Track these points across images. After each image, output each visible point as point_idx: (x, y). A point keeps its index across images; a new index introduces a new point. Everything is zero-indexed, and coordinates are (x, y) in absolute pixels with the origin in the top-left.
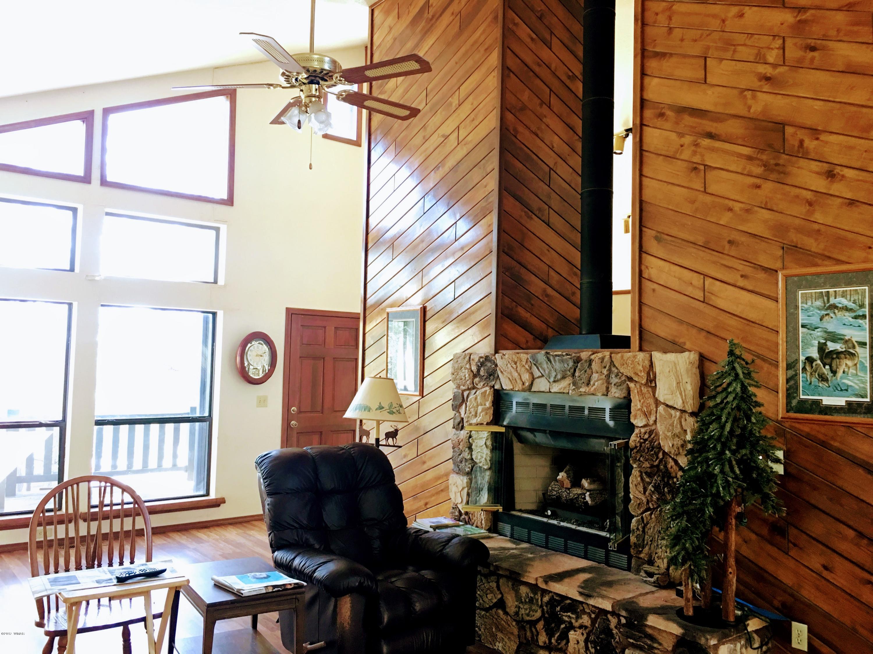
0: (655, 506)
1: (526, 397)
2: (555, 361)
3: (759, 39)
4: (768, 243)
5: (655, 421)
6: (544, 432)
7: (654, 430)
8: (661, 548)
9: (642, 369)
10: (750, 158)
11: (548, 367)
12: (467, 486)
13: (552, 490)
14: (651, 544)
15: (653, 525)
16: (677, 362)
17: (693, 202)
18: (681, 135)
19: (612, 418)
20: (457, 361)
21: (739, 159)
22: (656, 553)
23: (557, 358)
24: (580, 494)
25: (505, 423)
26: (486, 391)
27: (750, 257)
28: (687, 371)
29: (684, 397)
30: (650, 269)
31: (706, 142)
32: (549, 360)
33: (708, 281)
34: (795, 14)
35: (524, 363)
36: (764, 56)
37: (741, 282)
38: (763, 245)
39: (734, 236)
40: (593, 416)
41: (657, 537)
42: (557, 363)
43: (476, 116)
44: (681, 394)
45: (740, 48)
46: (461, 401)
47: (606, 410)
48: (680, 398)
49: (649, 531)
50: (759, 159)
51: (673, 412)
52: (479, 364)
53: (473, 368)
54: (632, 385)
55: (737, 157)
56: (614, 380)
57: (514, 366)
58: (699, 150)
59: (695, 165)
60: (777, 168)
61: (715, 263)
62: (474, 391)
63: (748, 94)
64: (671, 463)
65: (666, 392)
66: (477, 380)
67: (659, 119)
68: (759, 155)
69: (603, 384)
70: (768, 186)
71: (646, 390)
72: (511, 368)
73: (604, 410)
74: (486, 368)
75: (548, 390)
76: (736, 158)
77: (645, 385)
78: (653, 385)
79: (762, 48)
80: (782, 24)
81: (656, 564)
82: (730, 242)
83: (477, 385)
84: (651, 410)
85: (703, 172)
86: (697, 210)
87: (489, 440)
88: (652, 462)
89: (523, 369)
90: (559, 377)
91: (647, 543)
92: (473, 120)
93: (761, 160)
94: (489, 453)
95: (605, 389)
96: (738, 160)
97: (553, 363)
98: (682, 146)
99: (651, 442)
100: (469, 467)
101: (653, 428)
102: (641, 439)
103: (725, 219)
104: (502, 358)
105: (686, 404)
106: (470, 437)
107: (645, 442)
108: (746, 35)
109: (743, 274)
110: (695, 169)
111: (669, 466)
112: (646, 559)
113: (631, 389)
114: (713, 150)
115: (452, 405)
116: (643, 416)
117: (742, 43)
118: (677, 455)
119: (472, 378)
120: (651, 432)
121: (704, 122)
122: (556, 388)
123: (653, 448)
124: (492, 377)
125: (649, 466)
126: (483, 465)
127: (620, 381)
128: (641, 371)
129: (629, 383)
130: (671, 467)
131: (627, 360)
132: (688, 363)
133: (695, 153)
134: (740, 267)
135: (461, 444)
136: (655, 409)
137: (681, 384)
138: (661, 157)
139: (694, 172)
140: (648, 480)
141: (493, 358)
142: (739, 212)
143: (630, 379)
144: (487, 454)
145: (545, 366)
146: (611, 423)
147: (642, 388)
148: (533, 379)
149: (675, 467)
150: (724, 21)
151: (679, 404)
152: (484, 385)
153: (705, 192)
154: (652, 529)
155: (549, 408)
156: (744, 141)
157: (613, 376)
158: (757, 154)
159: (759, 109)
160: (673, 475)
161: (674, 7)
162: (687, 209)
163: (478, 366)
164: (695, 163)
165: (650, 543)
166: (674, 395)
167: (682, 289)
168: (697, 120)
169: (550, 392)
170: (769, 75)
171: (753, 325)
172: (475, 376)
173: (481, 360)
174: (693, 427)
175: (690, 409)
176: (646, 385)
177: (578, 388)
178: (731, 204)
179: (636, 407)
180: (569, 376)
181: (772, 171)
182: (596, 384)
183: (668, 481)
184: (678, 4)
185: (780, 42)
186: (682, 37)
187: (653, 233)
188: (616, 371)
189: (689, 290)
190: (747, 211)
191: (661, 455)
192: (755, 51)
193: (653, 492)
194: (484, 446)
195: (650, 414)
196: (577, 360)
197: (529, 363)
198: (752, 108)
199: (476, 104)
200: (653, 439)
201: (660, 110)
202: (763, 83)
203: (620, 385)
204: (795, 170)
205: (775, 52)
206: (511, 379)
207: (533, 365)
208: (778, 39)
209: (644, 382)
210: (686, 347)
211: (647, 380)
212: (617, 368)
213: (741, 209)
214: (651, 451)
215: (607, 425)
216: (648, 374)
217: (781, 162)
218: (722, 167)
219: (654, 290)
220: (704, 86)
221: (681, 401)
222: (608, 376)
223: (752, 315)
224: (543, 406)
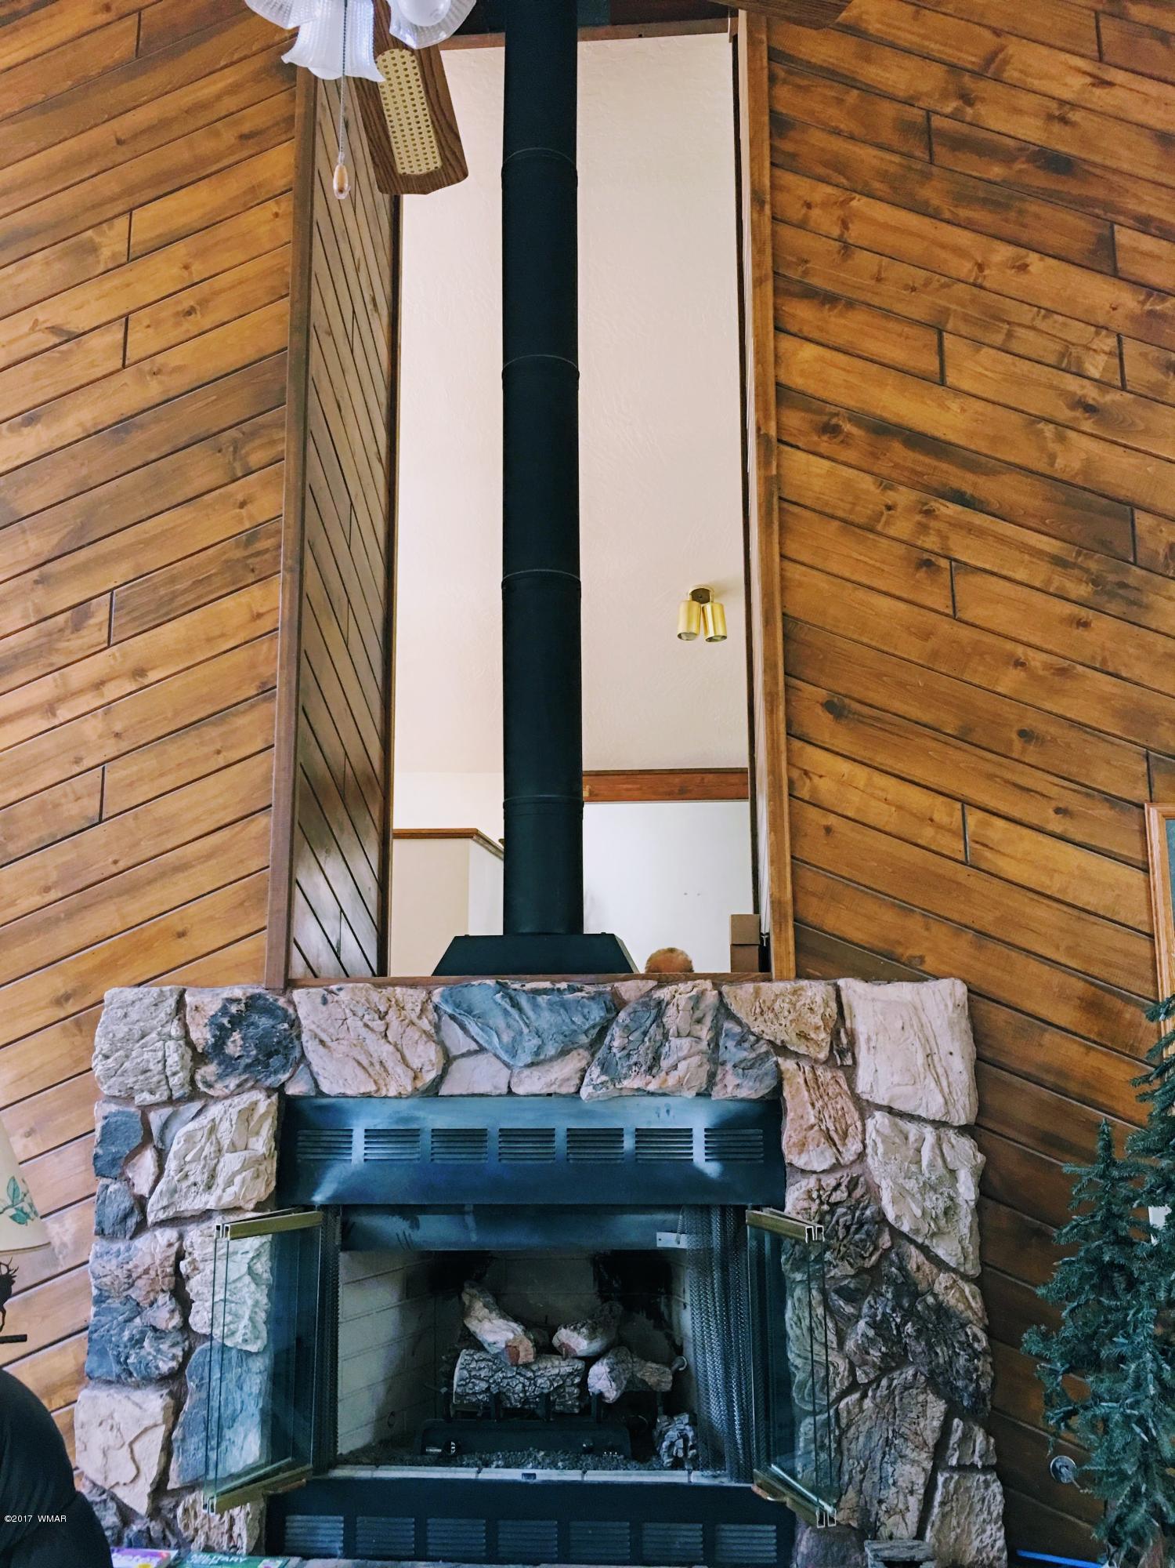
0: (872, 1376)
1: (404, 1114)
2: (535, 1006)
3: (1064, 324)
4: (1112, 743)
5: (861, 1156)
6: (457, 1210)
7: (858, 1177)
8: (894, 1484)
9: (821, 1023)
10: (1058, 561)
11: (509, 1026)
12: (165, 1421)
13: (471, 1377)
14: (862, 1481)
15: (864, 1428)
16: (919, 1006)
17: (926, 635)
18: (886, 484)
19: (712, 1153)
20: (126, 1015)
21: (1034, 560)
22: (880, 1502)
23: (542, 1000)
24: (571, 1374)
25: (318, 1198)
26: (253, 1106)
27: (1073, 770)
28: (951, 1025)
29: (946, 1090)
30: (816, 779)
31: (951, 510)
32: (516, 1005)
33: (974, 818)
34: (1142, 298)
35: (414, 1016)
36: (1079, 362)
37: (1057, 825)
38: (1103, 749)
39: (1032, 721)
40: (651, 1153)
41: (879, 1457)
42: (546, 1014)
43: (204, 302)
44: (938, 1081)
45: (1020, 332)
46: (139, 1140)
47: (695, 1132)
48: (937, 1091)
49: (853, 1446)
50: (1081, 568)
51: (912, 1129)
52: (225, 1021)
53: (195, 1035)
54: (788, 1065)
55: (1030, 555)
56: (732, 1053)
57: (379, 1025)
58: (933, 524)
59: (926, 556)
60: (1121, 592)
61: (991, 777)
62: (196, 1106)
63: (1049, 430)
64: (915, 1257)
65: (896, 1079)
66: (210, 1070)
67: (825, 438)
68: (1080, 559)
69: (700, 1066)
70: (1104, 628)
71: (829, 1075)
72: (364, 1031)
73: (688, 1133)
74: (252, 1031)
75: (505, 1090)
76: (1027, 557)
77: (825, 1062)
78: (849, 1062)
79: (1073, 344)
80: (1114, 309)
81: (884, 1532)
82: (1023, 734)
83: (210, 1086)
84: (848, 1126)
85: (946, 575)
86: (935, 655)
87: (265, 1258)
88: (860, 1262)
89: (413, 1034)
90: (551, 1050)
91: (851, 1479)
92: (190, 312)
93: (1087, 571)
94: (265, 1300)
95: (705, 1079)
96: (1032, 562)
97: (530, 1013)
98: (889, 508)
99: (852, 1209)
100: (174, 1357)
101: (856, 1171)
102: (822, 1203)
103: (1009, 681)
104: (325, 1002)
105: (951, 1108)
106: (180, 1256)
107: (832, 1212)
108: (1036, 309)
109: (1061, 805)
110: (928, 564)
111: (912, 1266)
112: (854, 1524)
113: (786, 1076)
114: (970, 529)
115: (96, 1157)
116: (824, 1145)
117: (1028, 323)
118: (934, 1235)
119: (190, 1064)
120: (853, 1184)
121: (944, 466)
122: (531, 1083)
123: (861, 1224)
124: (275, 1062)
125: (852, 1272)
126: (245, 1341)
127: (753, 1055)
128: (817, 1028)
129: (780, 1060)
130: (918, 1268)
131: (774, 1001)
132: (950, 1006)
133: (923, 528)
134: (1054, 791)
135: (140, 1283)
136: (859, 1124)
137: (936, 1058)
138: (836, 523)
139: (924, 569)
140: (849, 1309)
141: (282, 1002)
142: (1041, 673)
143: (782, 1050)
144: (256, 1303)
145: (499, 1022)
146: (712, 1169)
147: (818, 1073)
148: (448, 1060)
149: (927, 1267)
150: (981, 267)
151: (933, 1107)
152: (239, 1086)
153: (954, 617)
154: (861, 1439)
155: (493, 1144)
156: (1045, 524)
157: (731, 1044)
158: (1076, 558)
159: (1077, 465)
160: (923, 1287)
161: (854, 203)
162: (912, 649)
163: (221, 1027)
164: (927, 551)
165: (858, 1477)
166: (918, 1086)
167: (906, 831)
168: (927, 460)
169: (510, 1092)
170: (1091, 402)
171: (1093, 918)
172: (199, 1058)
173: (234, 1009)
174: (974, 1163)
175: (963, 1117)
176: (829, 1062)
177: (615, 1079)
178: (1020, 651)
179: (802, 1122)
180: (581, 1047)
181: (1112, 595)
182: (682, 1066)
183: (912, 1305)
184: (865, 199)
185: (1111, 343)
186: (879, 272)
187: (822, 694)
188: (737, 1029)
189: (927, 834)
190: (1062, 672)
191: (885, 1241)
192: (1058, 347)
193: (872, 1341)
194: (247, 1279)
195: (845, 1135)
196: (615, 1005)
197: (434, 1016)
198: (1058, 460)
199: (199, 270)
200: (858, 1202)
201: (825, 418)
202: (1078, 413)
203: (751, 1067)
204: (1161, 603)
205: (1102, 359)
206: (365, 1063)
207: (445, 1018)
208: (1107, 336)
209: (823, 1055)
210: (926, 967)
211: (831, 1051)
212: (739, 1022)
213: (1047, 666)
214: (857, 1231)
215: (700, 1174)
216: (835, 1035)
217: (1130, 581)
218: (995, 570)
219: (828, 830)
220: (941, 389)
221: (941, 1100)
222: (714, 1044)
223: (1087, 897)
224: (475, 1137)
